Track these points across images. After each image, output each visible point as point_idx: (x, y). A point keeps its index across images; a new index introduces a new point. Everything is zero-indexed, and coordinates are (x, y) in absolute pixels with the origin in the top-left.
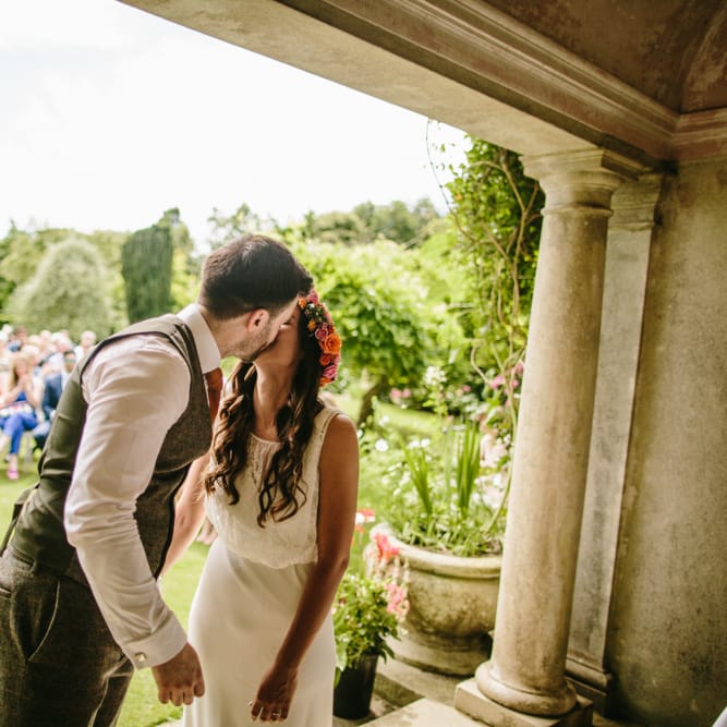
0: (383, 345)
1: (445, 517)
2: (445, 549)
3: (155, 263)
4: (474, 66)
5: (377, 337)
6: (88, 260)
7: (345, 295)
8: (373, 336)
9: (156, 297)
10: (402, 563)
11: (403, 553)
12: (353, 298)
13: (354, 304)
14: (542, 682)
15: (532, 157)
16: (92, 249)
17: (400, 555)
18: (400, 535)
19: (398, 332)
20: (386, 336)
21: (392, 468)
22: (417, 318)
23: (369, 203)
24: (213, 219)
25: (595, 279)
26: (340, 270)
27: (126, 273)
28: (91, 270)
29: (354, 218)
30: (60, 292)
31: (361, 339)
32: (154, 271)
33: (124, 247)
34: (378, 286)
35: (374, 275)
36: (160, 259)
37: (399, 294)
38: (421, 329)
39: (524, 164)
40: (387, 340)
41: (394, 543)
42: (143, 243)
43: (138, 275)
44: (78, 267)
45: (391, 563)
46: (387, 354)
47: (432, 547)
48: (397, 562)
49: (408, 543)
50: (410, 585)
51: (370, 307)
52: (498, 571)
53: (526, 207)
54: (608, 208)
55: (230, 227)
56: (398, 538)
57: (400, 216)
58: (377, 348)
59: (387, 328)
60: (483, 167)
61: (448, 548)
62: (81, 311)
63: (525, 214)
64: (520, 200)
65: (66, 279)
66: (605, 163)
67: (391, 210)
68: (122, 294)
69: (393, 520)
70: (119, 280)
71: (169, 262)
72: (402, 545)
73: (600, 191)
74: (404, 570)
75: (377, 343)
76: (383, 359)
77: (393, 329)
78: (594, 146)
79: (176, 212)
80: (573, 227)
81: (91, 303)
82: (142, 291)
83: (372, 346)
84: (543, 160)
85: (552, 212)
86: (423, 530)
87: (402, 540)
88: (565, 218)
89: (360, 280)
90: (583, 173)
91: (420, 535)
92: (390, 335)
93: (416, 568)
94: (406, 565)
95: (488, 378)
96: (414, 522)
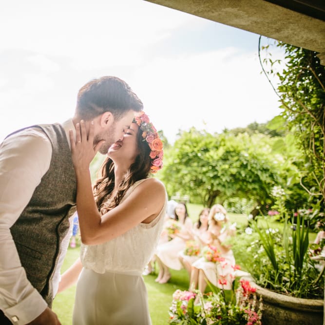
0: (254, 182)
1: (287, 273)
2: (287, 292)
5: (250, 177)
7: (232, 156)
8: (248, 176)
10: (258, 298)
11: (259, 292)
12: (236, 158)
13: (237, 161)
17: (256, 293)
18: (258, 282)
19: (262, 175)
20: (255, 177)
21: (252, 243)
22: (273, 168)
26: (228, 144)
31: (241, 178)
34: (250, 152)
35: (247, 146)
37: (262, 155)
38: (276, 174)
40: (256, 179)
41: (253, 285)
45: (251, 297)
46: (257, 186)
47: (279, 291)
48: (255, 297)
49: (263, 286)
50: (263, 312)
51: (245, 163)
56: (257, 284)
58: (250, 183)
59: (256, 172)
61: (289, 291)
69: (254, 273)
72: (259, 287)
74: (260, 302)
75: (250, 180)
76: (254, 189)
77: (259, 173)
83: (248, 182)
86: (273, 280)
87: (260, 285)
89: (239, 149)
91: (271, 283)
92: (257, 176)
93: (267, 301)
94: (261, 299)
95: (312, 192)
96: (267, 274)
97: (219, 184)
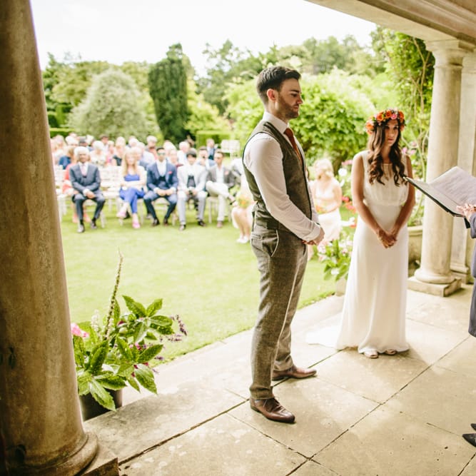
0: (350, 133)
3: (175, 86)
4: (409, 9)
5: (347, 128)
6: (125, 85)
7: (328, 105)
9: (178, 109)
12: (332, 107)
13: (333, 110)
14: (442, 271)
15: (429, 42)
16: (127, 77)
19: (357, 124)
20: (351, 127)
23: (313, 38)
24: (206, 52)
25: (457, 98)
26: (323, 91)
27: (153, 93)
28: (129, 92)
29: (304, 49)
30: (109, 110)
32: (174, 91)
33: (150, 74)
35: (340, 93)
36: (177, 82)
39: (426, 45)
40: (352, 130)
42: (164, 71)
43: (163, 94)
44: (120, 91)
46: (352, 138)
52: (421, 231)
53: (425, 60)
54: (461, 65)
55: (219, 56)
57: (335, 47)
58: (347, 135)
59: (352, 123)
60: (405, 42)
62: (125, 123)
63: (425, 63)
64: (422, 56)
65: (112, 99)
66: (460, 46)
67: (328, 42)
68: (152, 109)
70: (149, 99)
71: (184, 85)
73: (458, 58)
78: (454, 38)
79: (178, 46)
80: (448, 74)
81: (132, 117)
82: (167, 106)
83: (345, 133)
84: (434, 43)
85: (438, 67)
88: (444, 70)
90: (451, 50)
92: (353, 126)
97: (317, 136)
